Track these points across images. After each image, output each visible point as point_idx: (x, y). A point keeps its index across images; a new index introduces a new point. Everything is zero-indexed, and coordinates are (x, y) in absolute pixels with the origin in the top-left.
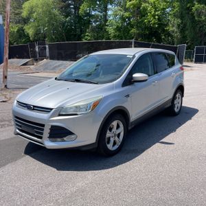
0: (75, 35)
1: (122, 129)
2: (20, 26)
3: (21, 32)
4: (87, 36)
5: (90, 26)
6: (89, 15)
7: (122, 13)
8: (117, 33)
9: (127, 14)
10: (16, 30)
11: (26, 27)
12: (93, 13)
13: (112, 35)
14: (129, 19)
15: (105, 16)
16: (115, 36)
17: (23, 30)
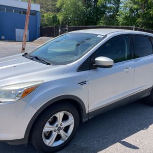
0: (92, 22)
1: (71, 121)
2: (55, 13)
3: (55, 18)
4: (101, 23)
5: (104, 15)
6: (104, 6)
7: (131, 5)
8: (125, 22)
9: (135, 6)
10: (51, 17)
11: (58, 15)
12: (108, 5)
13: (121, 23)
14: (137, 10)
15: (118, 8)
16: (123, 24)
17: (56, 17)
